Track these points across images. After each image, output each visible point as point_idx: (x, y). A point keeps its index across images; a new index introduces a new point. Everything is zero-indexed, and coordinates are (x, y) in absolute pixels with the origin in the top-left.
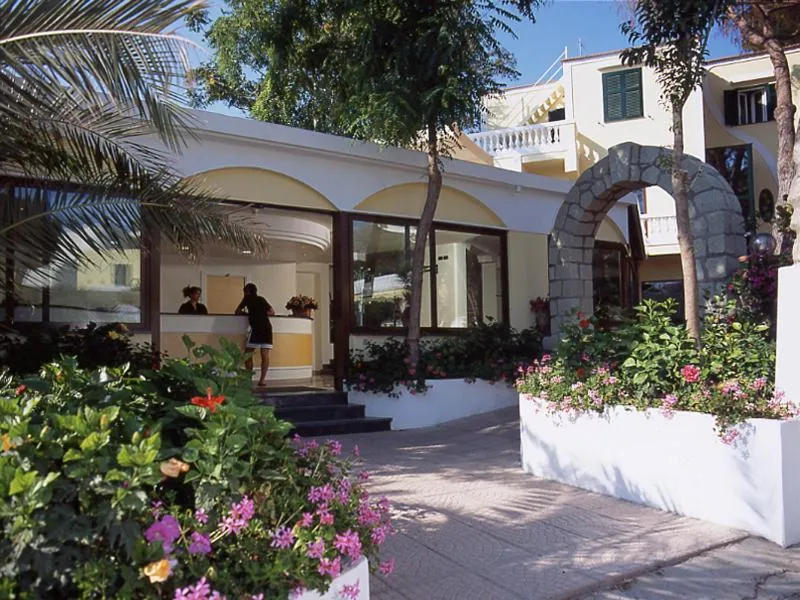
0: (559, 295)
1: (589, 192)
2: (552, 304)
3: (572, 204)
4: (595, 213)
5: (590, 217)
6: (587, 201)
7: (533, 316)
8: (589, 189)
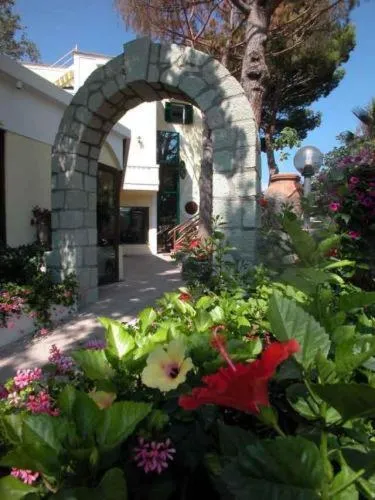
0: (61, 206)
1: (99, 94)
2: (54, 217)
3: (80, 105)
4: (104, 121)
5: (97, 124)
6: (96, 103)
7: (34, 230)
8: (100, 89)
